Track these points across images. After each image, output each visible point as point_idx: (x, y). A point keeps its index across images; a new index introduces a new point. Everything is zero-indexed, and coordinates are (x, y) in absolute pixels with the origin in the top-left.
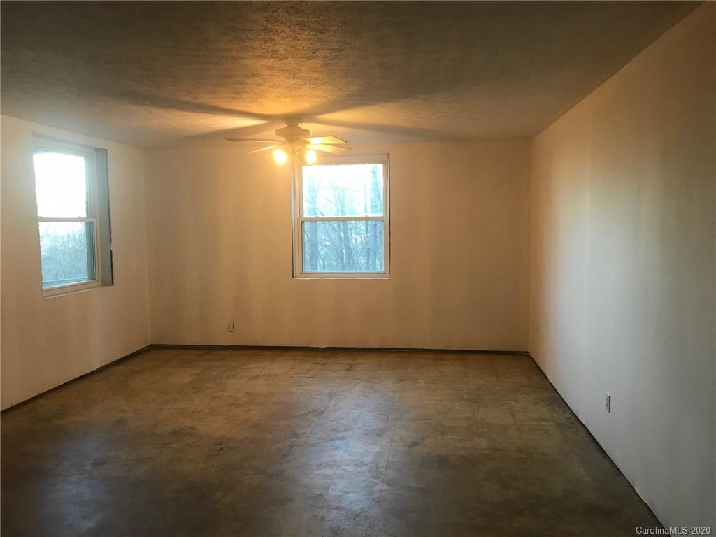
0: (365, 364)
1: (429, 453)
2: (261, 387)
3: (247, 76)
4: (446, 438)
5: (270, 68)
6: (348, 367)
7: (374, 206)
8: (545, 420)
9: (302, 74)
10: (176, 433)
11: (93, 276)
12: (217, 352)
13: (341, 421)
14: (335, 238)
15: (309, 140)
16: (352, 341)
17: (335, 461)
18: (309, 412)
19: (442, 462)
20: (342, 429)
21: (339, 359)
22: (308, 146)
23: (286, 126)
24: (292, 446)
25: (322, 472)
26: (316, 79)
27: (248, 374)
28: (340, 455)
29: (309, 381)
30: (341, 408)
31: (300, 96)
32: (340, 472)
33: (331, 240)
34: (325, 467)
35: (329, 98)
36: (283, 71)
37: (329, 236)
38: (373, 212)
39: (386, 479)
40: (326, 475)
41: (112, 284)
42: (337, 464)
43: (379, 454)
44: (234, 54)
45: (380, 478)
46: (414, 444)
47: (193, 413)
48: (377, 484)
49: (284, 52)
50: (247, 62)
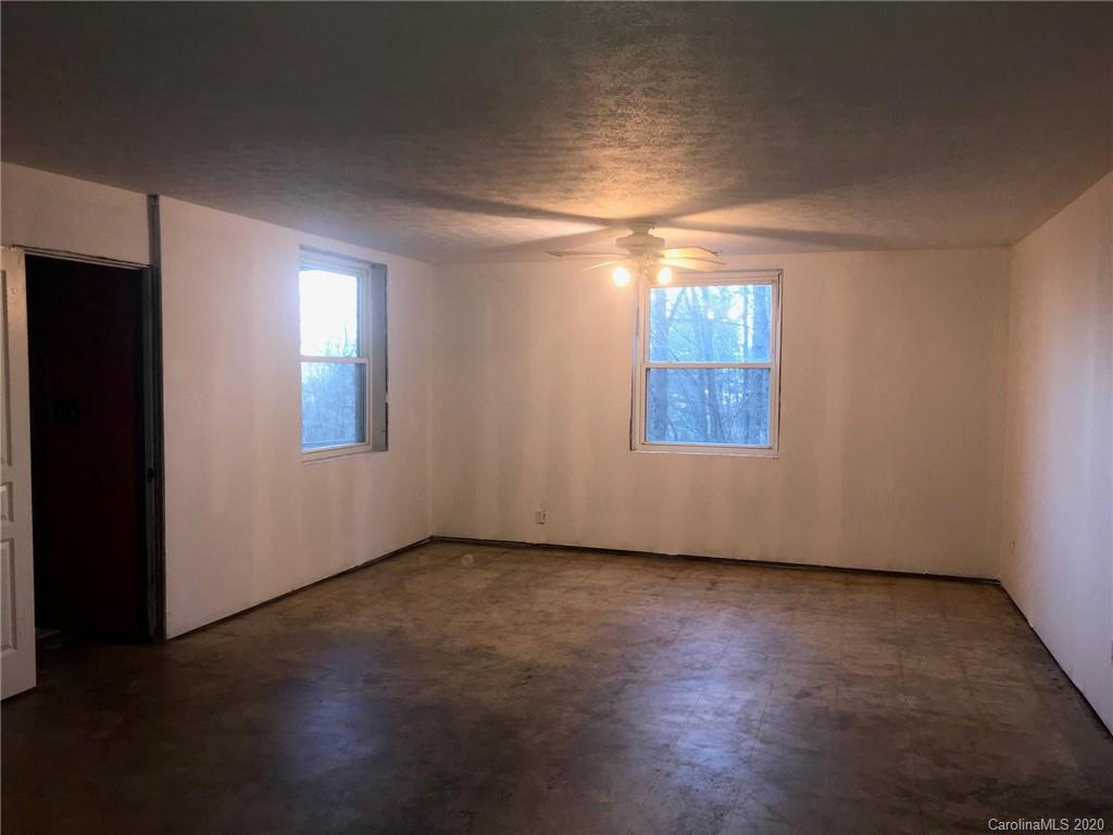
0: (735, 581)
1: (827, 708)
2: (582, 601)
3: (584, 170)
4: (852, 689)
5: (615, 159)
6: (709, 585)
7: (758, 348)
8: (1015, 679)
9: (659, 166)
10: (471, 653)
11: (361, 438)
12: (520, 552)
13: (697, 656)
14: (693, 397)
15: (663, 252)
16: (716, 547)
17: (689, 706)
18: (652, 641)
19: (845, 721)
20: (698, 666)
21: (697, 573)
22: (661, 261)
23: (631, 232)
24: (626, 682)
25: (669, 717)
26: (678, 171)
27: (564, 584)
28: (693, 699)
29: (651, 599)
30: (696, 639)
31: (654, 193)
32: (693, 720)
33: (687, 401)
34: (674, 711)
35: (695, 194)
36: (633, 162)
37: (685, 393)
38: (756, 356)
39: (761, 735)
40: (675, 723)
41: (386, 449)
42: (690, 709)
43: (751, 703)
44: (570, 144)
45: (751, 733)
46: (804, 694)
47: (492, 628)
48: (745, 740)
49: (636, 140)
50: (585, 153)
